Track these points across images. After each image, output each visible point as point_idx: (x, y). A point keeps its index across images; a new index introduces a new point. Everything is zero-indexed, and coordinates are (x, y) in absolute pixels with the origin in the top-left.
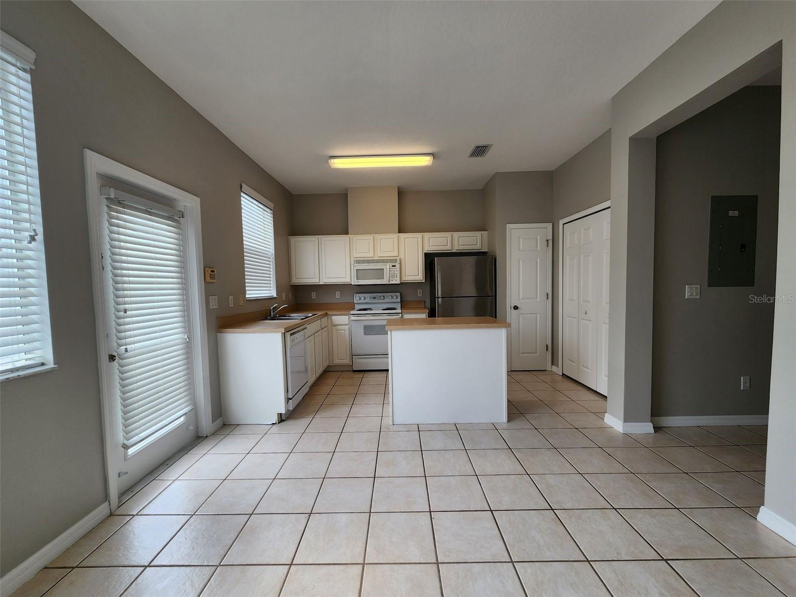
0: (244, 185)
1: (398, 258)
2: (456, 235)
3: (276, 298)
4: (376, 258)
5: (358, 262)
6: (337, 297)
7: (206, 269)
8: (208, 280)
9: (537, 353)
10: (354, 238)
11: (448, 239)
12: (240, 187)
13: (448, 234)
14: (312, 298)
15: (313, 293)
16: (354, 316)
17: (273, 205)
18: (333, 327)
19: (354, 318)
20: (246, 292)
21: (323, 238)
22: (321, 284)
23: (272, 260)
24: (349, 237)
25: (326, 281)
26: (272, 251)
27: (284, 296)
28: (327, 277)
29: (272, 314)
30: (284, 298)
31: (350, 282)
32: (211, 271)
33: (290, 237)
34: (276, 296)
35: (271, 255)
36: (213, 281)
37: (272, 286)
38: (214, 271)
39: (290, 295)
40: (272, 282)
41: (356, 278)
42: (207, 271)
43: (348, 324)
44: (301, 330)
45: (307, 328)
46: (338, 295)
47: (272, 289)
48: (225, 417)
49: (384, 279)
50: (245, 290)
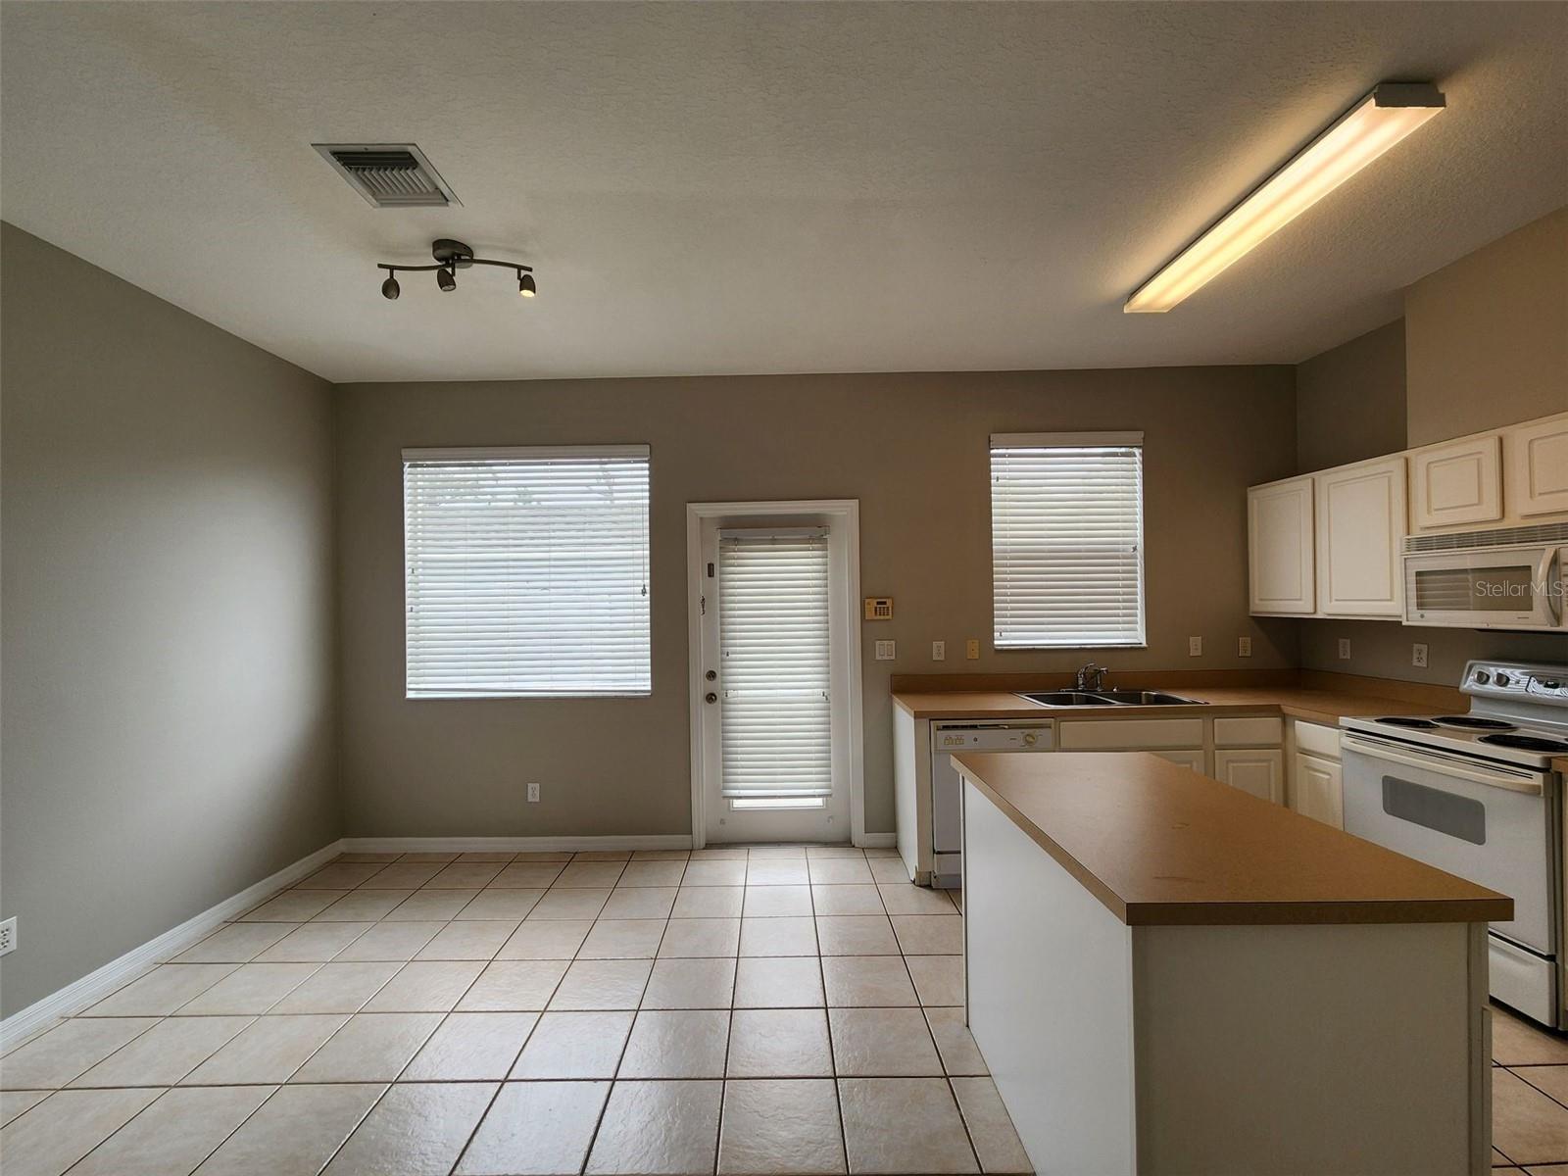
0: (993, 435)
3: (1144, 649)
4: (1513, 522)
5: (1423, 544)
6: (1415, 663)
7: (867, 601)
8: (870, 615)
10: (1420, 457)
12: (986, 440)
14: (1342, 656)
15: (1341, 641)
16: (1348, 736)
17: (1141, 434)
18: (1298, 754)
19: (1348, 742)
20: (996, 634)
21: (1326, 478)
22: (1320, 616)
23: (1140, 561)
24: (1407, 460)
25: (1331, 607)
26: (1140, 540)
27: (1195, 646)
28: (1334, 598)
29: (1081, 682)
30: (1200, 650)
31: (1400, 616)
32: (878, 603)
33: (1249, 489)
34: (1144, 645)
35: (1135, 549)
36: (882, 617)
37: (1138, 619)
38: (885, 603)
39: (1245, 645)
40: (1139, 612)
41: (1413, 601)
42: (869, 604)
43: (1341, 760)
44: (1011, 727)
45: (1053, 726)
46: (1420, 657)
47: (1138, 626)
48: (896, 837)
49: (1531, 610)
50: (993, 631)
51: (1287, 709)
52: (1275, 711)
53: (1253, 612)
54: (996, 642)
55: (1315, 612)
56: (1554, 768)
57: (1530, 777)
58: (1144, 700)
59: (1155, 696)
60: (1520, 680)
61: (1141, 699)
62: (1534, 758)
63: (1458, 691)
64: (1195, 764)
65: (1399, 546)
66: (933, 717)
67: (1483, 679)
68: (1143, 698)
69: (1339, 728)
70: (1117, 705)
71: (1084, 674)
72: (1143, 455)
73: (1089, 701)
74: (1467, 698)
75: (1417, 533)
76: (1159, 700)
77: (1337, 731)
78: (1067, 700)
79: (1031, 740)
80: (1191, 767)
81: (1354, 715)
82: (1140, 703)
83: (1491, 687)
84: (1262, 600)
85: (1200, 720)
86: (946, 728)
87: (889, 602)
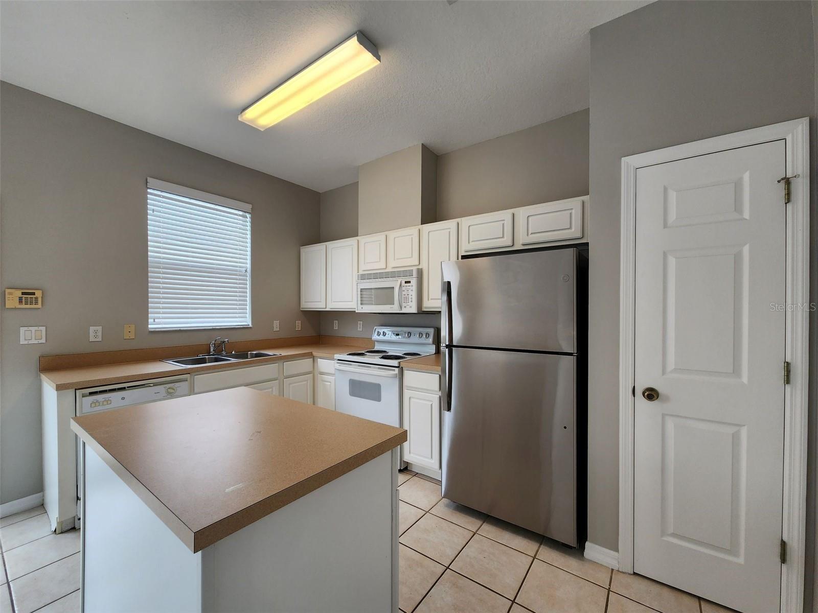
0: (149, 179)
1: (414, 269)
2: (522, 213)
3: (251, 328)
4: (389, 270)
5: (363, 277)
6: (359, 330)
7: (9, 290)
9: (735, 554)
11: (505, 222)
12: (145, 182)
13: (506, 215)
14: (335, 328)
15: (335, 321)
16: (338, 363)
17: (250, 206)
18: (319, 375)
19: (337, 366)
20: (150, 321)
21: (331, 245)
22: (327, 309)
23: (249, 278)
24: (358, 241)
25: (332, 306)
26: (249, 266)
27: (276, 325)
28: (333, 301)
29: (212, 350)
30: (278, 328)
31: (355, 309)
32: (23, 293)
33: (301, 247)
34: (251, 326)
35: (246, 271)
36: (28, 306)
37: (248, 311)
38: (34, 294)
39: (298, 324)
40: (248, 307)
41: (359, 302)
42: (10, 294)
43: (334, 374)
44: (155, 385)
45: (188, 379)
46: (360, 327)
47: (247, 315)
48: (43, 496)
49: (394, 304)
50: (147, 318)
51: (315, 354)
52: (310, 355)
53: (302, 308)
54: (150, 326)
55: (326, 308)
56: (401, 366)
57: (394, 370)
58: (249, 357)
59: (256, 354)
60: (389, 334)
61: (247, 356)
62: (395, 363)
63: (372, 340)
64: (274, 388)
65: (355, 278)
66: (78, 387)
67: (379, 334)
68: (249, 355)
69: (333, 359)
70: (233, 360)
71: (215, 344)
72: (251, 218)
73: (216, 360)
74: (373, 342)
75: (361, 272)
76: (257, 355)
77: (333, 361)
78: (203, 361)
79: (172, 391)
80: (272, 391)
81: (340, 353)
82: (247, 358)
83: (381, 337)
84: (305, 302)
85: (277, 364)
86: (91, 394)
87: (38, 294)
